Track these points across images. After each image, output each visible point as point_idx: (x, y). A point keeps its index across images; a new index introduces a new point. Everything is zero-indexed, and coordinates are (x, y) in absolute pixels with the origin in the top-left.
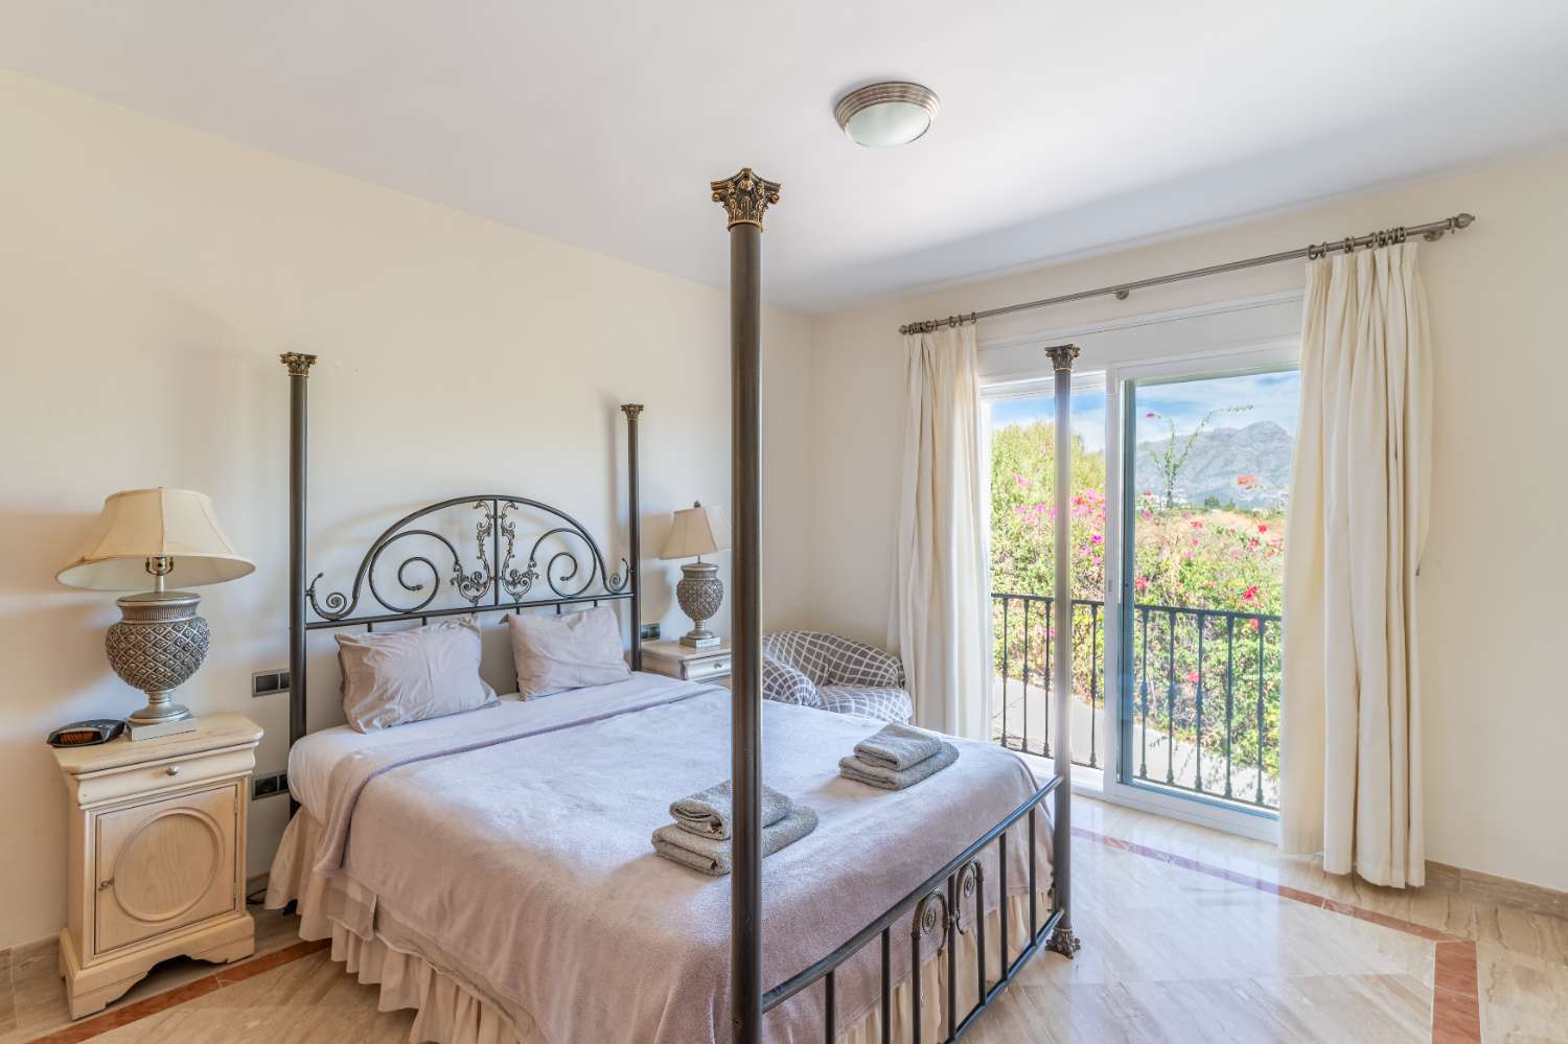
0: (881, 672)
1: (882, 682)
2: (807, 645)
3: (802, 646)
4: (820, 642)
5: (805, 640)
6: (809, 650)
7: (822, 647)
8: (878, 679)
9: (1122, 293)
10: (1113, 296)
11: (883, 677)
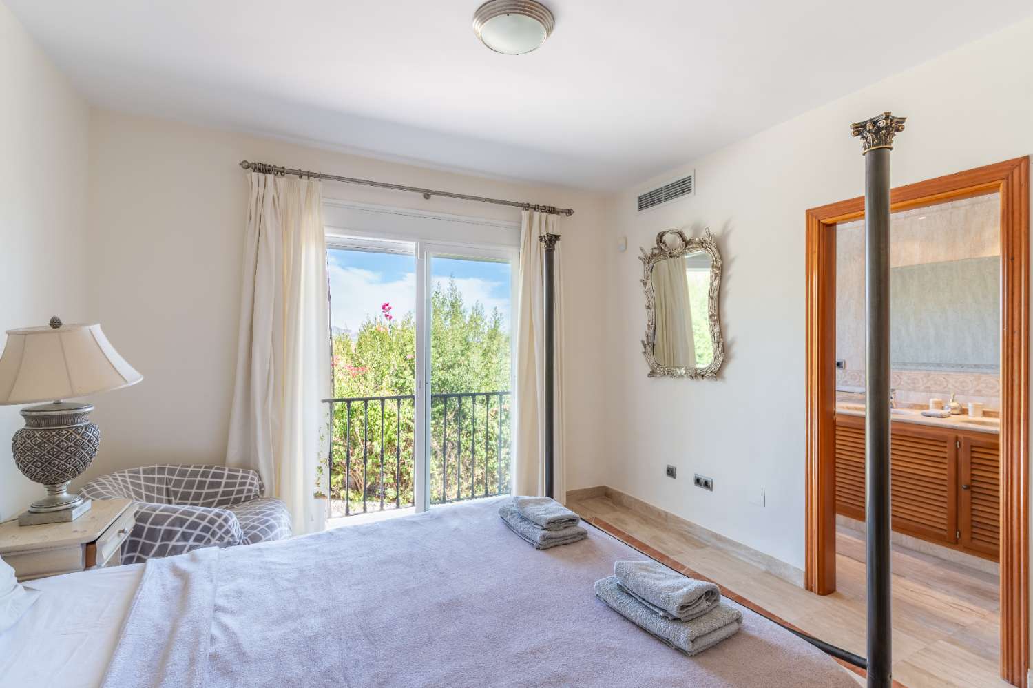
0: (247, 487)
1: (249, 497)
2: (142, 482)
3: (139, 486)
4: (156, 476)
5: (139, 478)
6: (147, 488)
7: (160, 481)
8: (245, 494)
9: (427, 195)
10: (421, 194)
11: (249, 491)
